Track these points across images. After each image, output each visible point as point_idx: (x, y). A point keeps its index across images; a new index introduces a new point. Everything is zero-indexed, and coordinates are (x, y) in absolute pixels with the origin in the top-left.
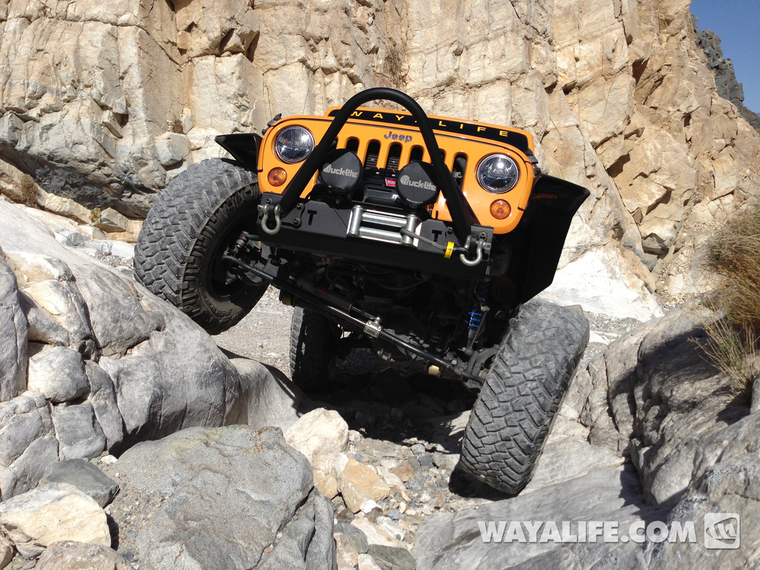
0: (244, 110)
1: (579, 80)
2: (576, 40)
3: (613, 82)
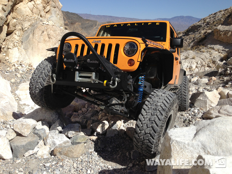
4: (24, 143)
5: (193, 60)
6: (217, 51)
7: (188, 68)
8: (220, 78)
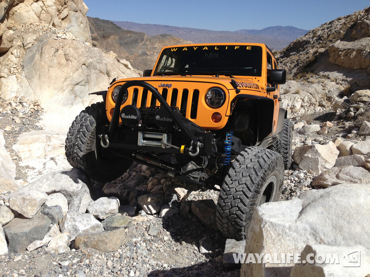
4: (27, 230)
5: (297, 95)
6: (333, 81)
7: (288, 107)
8: (338, 123)
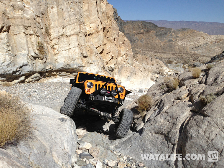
0: (9, 46)
1: (92, 33)
2: (90, 23)
3: (99, 33)
